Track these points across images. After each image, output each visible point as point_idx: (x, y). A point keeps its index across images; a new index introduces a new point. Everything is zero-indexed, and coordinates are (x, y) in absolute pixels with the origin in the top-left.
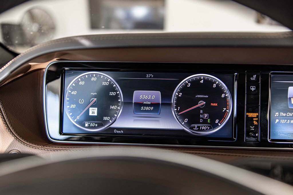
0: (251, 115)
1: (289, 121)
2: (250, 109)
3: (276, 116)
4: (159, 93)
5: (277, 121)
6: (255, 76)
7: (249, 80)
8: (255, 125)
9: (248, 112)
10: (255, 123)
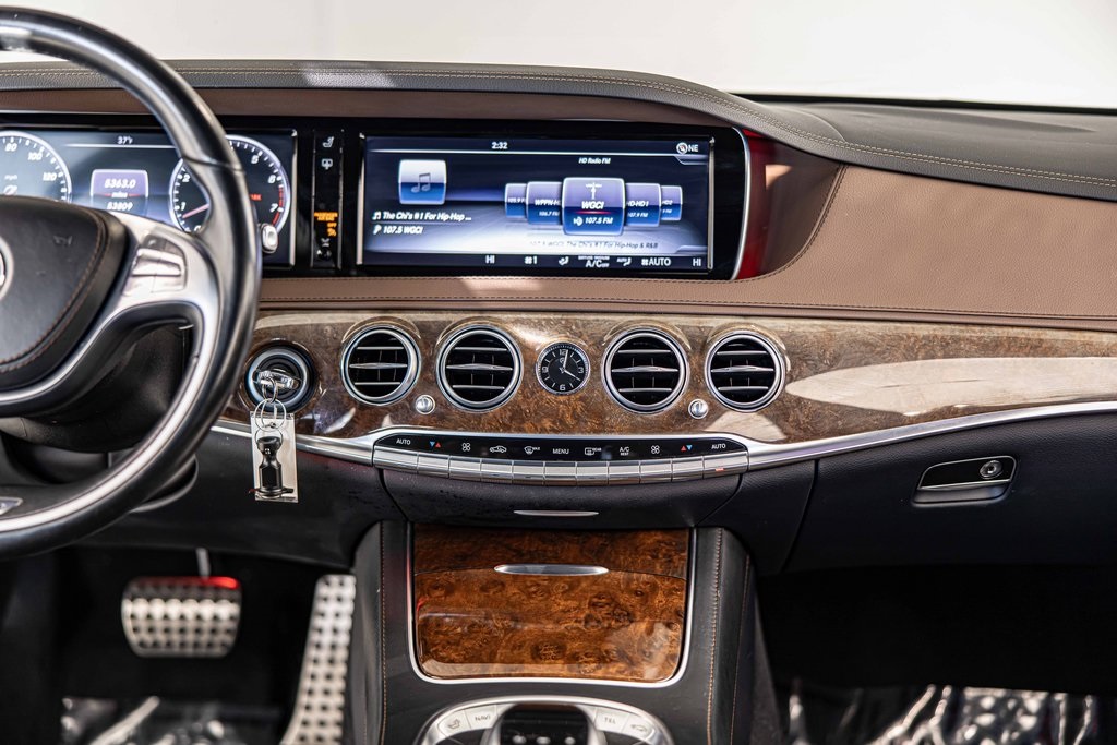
0: (322, 216)
1: (400, 228)
2: (322, 206)
3: (375, 218)
4: (145, 173)
5: (378, 228)
6: (331, 140)
7: (320, 147)
8: (331, 237)
9: (317, 210)
10: (332, 232)
